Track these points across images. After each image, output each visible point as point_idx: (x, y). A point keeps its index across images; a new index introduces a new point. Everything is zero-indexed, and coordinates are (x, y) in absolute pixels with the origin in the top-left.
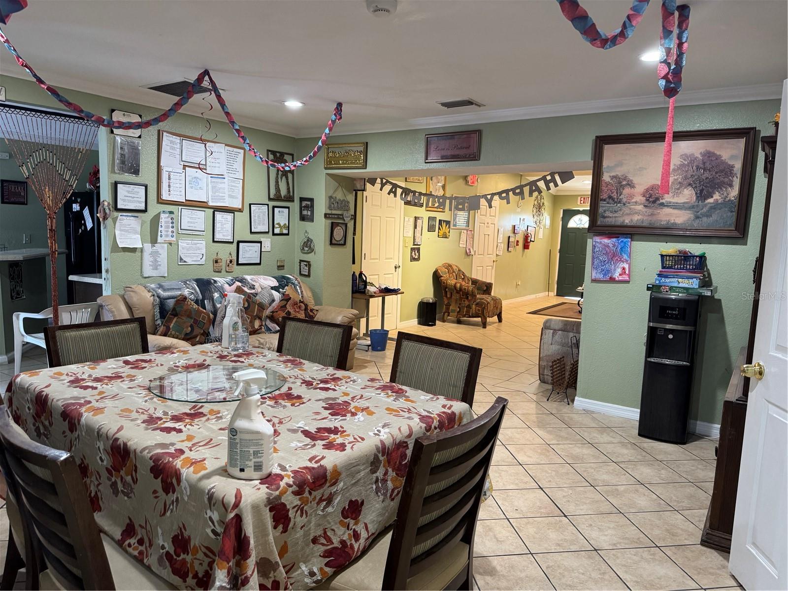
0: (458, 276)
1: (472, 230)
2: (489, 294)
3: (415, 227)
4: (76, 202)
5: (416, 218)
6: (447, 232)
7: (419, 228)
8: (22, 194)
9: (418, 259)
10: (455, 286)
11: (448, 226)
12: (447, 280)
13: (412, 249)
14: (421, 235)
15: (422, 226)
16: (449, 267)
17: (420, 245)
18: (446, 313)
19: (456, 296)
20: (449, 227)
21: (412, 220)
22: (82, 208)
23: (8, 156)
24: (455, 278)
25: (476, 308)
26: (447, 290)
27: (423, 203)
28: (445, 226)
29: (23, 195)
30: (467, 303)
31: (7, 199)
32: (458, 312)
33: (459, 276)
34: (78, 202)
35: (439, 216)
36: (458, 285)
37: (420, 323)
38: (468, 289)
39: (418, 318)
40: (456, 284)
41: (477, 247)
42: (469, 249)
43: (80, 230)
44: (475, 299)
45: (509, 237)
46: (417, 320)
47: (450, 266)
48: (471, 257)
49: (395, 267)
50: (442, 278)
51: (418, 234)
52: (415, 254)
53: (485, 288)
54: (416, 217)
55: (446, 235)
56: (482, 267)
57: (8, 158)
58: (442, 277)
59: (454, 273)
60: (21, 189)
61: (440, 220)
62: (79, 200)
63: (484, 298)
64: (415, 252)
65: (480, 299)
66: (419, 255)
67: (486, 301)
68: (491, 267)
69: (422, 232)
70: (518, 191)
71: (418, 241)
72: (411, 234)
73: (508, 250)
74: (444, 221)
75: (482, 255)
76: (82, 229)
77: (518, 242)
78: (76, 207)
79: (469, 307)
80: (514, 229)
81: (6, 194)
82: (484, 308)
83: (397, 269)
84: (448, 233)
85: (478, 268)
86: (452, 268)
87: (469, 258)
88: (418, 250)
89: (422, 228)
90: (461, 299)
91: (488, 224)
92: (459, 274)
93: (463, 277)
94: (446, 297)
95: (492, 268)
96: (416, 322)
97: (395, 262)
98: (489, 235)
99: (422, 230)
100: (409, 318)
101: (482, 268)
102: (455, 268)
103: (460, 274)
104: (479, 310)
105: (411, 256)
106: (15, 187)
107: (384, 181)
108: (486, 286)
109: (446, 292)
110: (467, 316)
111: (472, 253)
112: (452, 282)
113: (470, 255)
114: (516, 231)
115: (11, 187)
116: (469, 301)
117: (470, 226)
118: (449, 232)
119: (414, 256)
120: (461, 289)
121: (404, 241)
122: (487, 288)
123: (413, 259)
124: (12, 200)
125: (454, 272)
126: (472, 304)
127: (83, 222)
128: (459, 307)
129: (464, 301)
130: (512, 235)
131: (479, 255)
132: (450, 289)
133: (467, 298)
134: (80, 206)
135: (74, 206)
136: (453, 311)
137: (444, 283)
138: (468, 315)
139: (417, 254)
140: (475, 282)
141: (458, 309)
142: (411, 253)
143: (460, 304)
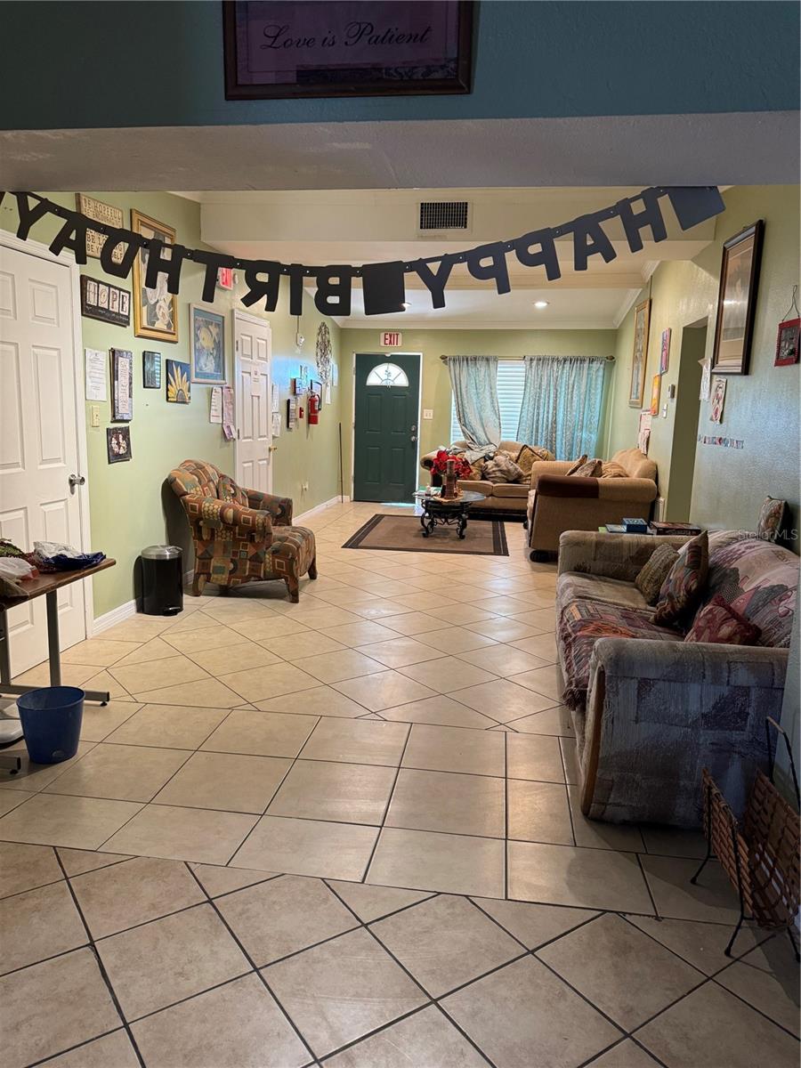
0: (221, 490)
1: (231, 386)
2: (289, 524)
3: (114, 375)
5: (114, 355)
6: (185, 388)
7: (123, 380)
9: (126, 456)
10: (222, 516)
11: (185, 375)
12: (200, 502)
13: (111, 433)
14: (130, 396)
15: (131, 374)
16: (198, 469)
17: (127, 421)
18: (202, 576)
19: (223, 537)
20: (188, 379)
21: (104, 358)
24: (216, 495)
25: (273, 562)
26: (201, 523)
27: (128, 317)
28: (180, 374)
30: (251, 550)
32: (231, 572)
33: (225, 489)
35: (165, 352)
36: (230, 513)
37: (141, 609)
38: (254, 521)
39: (136, 597)
40: (223, 509)
41: (242, 424)
42: (228, 427)
44: (269, 540)
45: (288, 402)
46: (133, 601)
47: (200, 467)
48: (231, 443)
49: (71, 481)
50: (187, 497)
51: (121, 394)
52: (118, 443)
53: (279, 511)
54: (113, 352)
55: (183, 395)
56: (252, 461)
58: (186, 494)
59: (211, 484)
61: (167, 361)
63: (287, 534)
64: (117, 439)
65: (279, 540)
66: (128, 445)
67: (295, 543)
68: (265, 462)
69: (130, 389)
70: (535, 249)
71: (123, 411)
72: (103, 394)
73: (288, 426)
74: (178, 364)
75: (250, 438)
77: (301, 410)
79: (257, 559)
80: (295, 388)
82: (293, 559)
83: (76, 486)
84: (186, 393)
85: (246, 465)
86: (206, 472)
87: (229, 446)
88: (126, 432)
89: (131, 378)
90: (236, 541)
91: (256, 374)
92: (224, 484)
93: (233, 492)
94: (201, 539)
95: (268, 464)
96: (134, 608)
97: (71, 470)
98: (259, 397)
99: (131, 383)
100: (116, 602)
101: (251, 464)
102: (210, 470)
103: (224, 486)
104: (280, 565)
105: (110, 449)
107: (33, 203)
108: (280, 506)
109: (199, 530)
110: (253, 578)
111: (235, 435)
112: (212, 505)
113: (229, 441)
114: (297, 389)
116: (256, 546)
117: (227, 378)
118: (189, 391)
119: (116, 450)
120: (236, 521)
121: (90, 414)
122: (283, 511)
123: (114, 457)
125: (210, 480)
126: (265, 553)
128: (232, 561)
129: (245, 546)
130: (291, 398)
131: (245, 438)
132: (207, 521)
133: (252, 539)
136: (219, 570)
137: (193, 508)
138: (255, 576)
139: (123, 444)
140: (255, 500)
141: (232, 566)
142: (109, 442)
143: (235, 554)
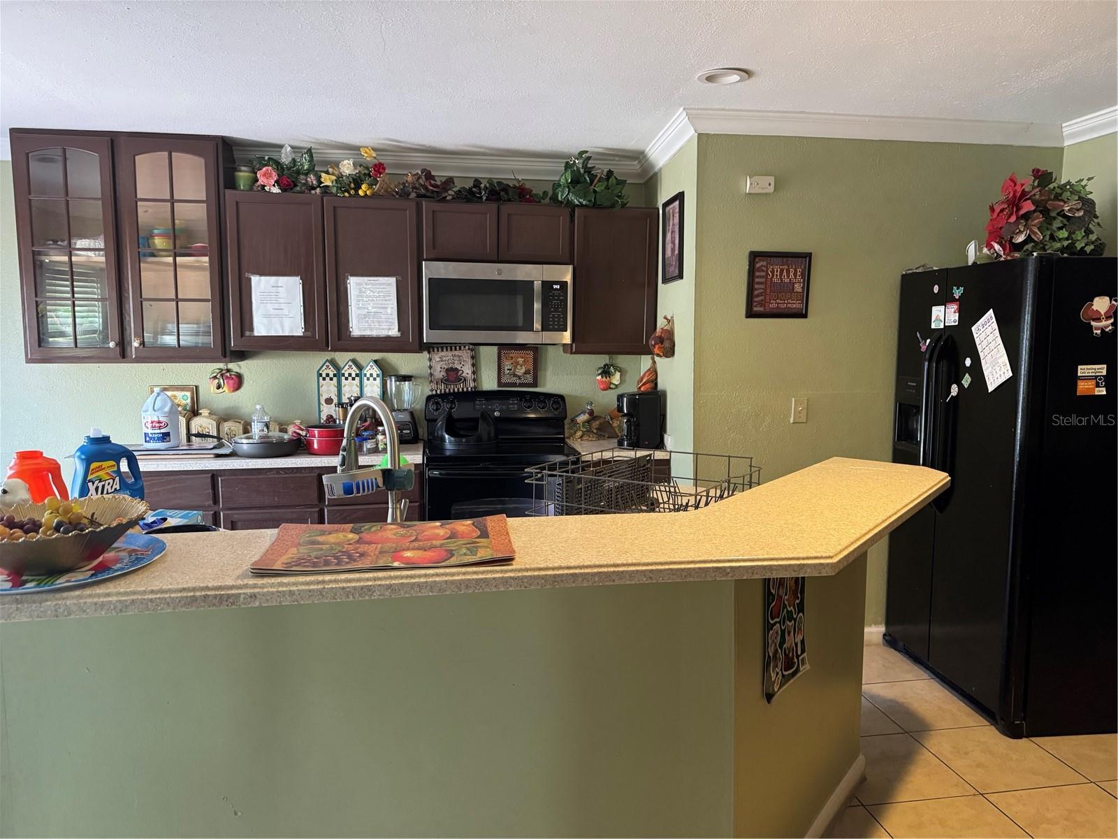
4: (944, 299)
8: (798, 288)
22: (970, 316)
23: (773, 184)
29: (800, 290)
31: (761, 304)
34: (953, 300)
43: (954, 390)
57: (771, 189)
60: (795, 275)
62: (957, 293)
76: (960, 386)
78: (944, 316)
81: (759, 289)
106: (782, 271)
115: (773, 272)
124: (773, 305)
127: (968, 362)
134: (960, 311)
135: (937, 311)
